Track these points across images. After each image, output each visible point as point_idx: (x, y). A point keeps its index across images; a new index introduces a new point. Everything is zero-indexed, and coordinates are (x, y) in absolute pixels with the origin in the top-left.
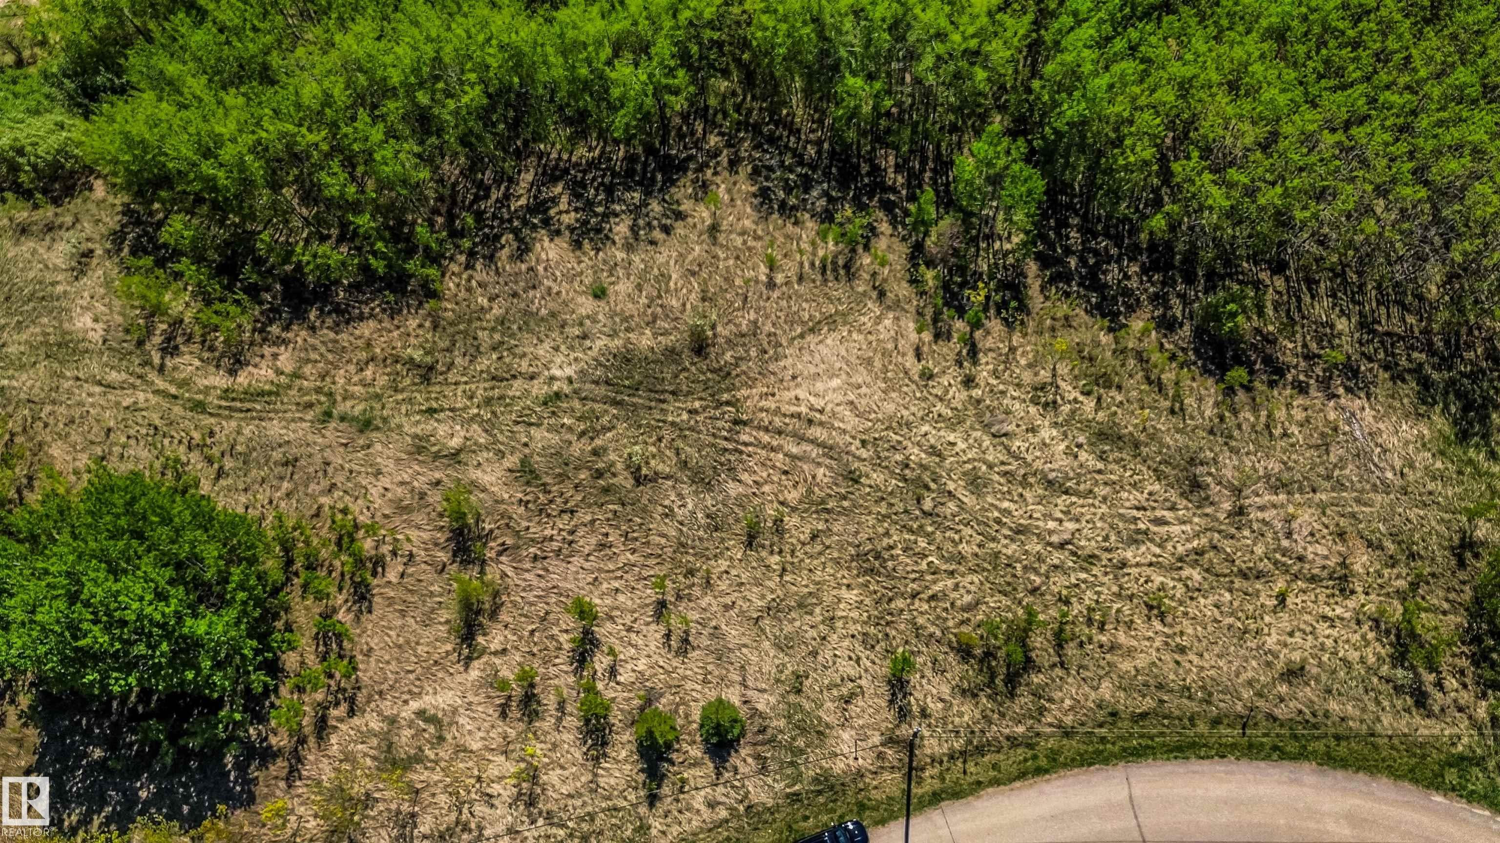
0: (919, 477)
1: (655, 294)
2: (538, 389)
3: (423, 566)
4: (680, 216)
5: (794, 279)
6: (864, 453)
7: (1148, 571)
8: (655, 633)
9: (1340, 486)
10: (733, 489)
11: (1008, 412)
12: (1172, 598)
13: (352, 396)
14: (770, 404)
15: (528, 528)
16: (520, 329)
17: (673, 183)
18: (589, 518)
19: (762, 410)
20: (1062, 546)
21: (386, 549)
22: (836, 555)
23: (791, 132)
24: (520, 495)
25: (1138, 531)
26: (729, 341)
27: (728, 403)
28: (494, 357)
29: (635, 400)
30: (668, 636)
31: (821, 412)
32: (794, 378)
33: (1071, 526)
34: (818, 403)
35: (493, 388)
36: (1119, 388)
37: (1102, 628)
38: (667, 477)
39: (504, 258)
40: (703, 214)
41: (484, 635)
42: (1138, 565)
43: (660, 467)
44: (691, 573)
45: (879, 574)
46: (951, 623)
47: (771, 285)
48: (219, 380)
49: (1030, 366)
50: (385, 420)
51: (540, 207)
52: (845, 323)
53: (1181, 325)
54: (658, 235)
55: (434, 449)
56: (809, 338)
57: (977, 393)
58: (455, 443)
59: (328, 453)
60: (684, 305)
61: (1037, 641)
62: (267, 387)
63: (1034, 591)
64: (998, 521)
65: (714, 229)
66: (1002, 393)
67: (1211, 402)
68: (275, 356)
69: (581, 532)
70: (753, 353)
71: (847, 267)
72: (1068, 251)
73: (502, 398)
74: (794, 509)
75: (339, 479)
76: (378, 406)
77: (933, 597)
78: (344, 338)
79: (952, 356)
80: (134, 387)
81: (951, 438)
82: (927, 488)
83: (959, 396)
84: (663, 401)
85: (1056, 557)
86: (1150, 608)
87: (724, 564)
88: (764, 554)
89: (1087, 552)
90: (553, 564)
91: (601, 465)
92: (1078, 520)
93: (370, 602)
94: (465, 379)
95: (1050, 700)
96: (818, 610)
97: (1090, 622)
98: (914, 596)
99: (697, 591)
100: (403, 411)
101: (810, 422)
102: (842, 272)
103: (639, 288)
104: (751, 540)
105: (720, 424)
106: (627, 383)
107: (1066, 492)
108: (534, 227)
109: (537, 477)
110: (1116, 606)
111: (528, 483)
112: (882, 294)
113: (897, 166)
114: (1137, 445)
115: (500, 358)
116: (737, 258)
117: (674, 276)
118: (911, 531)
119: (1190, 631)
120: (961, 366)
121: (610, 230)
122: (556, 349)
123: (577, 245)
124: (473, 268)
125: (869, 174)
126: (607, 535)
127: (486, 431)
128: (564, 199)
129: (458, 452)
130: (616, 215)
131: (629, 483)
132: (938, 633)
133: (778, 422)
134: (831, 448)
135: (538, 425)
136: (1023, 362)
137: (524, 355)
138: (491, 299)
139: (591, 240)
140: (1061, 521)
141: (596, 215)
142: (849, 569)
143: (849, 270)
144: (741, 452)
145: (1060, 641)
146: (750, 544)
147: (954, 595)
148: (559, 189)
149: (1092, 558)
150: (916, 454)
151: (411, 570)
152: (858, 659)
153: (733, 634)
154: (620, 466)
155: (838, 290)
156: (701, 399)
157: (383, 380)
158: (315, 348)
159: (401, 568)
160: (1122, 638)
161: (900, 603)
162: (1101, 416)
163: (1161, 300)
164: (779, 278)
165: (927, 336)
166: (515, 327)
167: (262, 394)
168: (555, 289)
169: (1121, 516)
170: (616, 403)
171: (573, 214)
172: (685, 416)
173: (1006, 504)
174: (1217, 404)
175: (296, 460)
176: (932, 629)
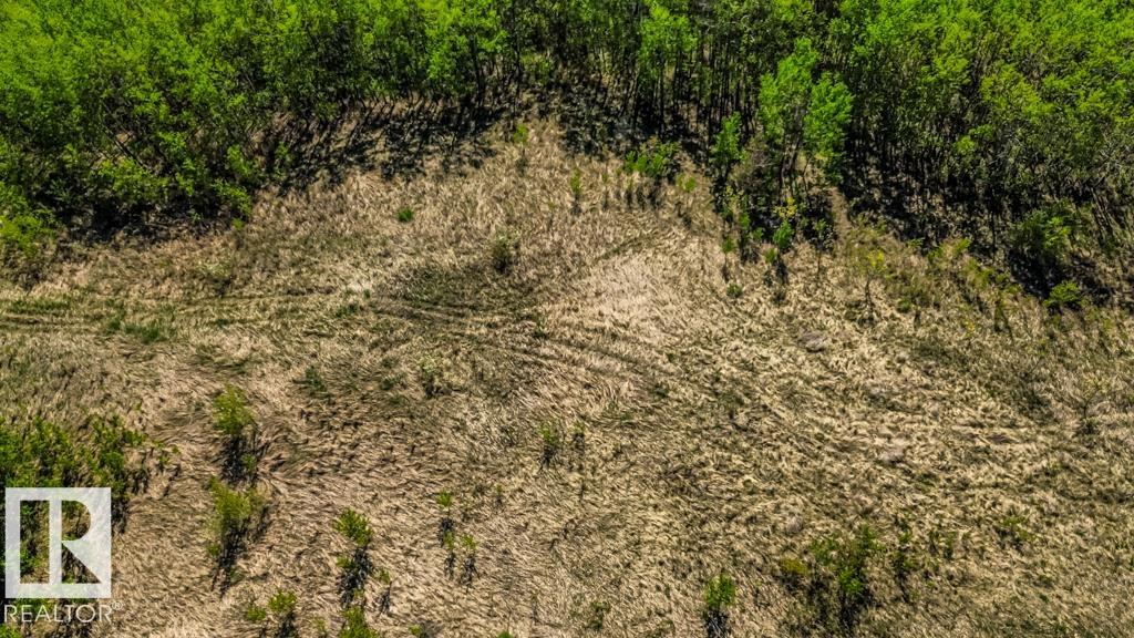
0: (732, 391)
1: (461, 217)
2: (334, 302)
3: (189, 481)
4: (490, 153)
5: (600, 206)
6: (671, 368)
7: (996, 492)
8: (436, 557)
10: (530, 402)
11: (822, 328)
12: (1026, 523)
13: (143, 309)
14: (573, 318)
15: (307, 441)
16: (322, 248)
17: (486, 128)
18: (373, 431)
19: (564, 324)
20: (893, 464)
21: (152, 463)
22: (641, 472)
23: (598, 90)
24: (302, 407)
25: (977, 450)
26: (532, 260)
27: (529, 317)
28: (293, 272)
29: (433, 314)
30: (451, 561)
31: (626, 327)
32: (598, 294)
33: (902, 443)
34: (623, 318)
35: (287, 302)
36: (937, 306)
37: (948, 556)
38: (461, 390)
39: (316, 189)
40: (513, 153)
41: (246, 557)
42: (981, 486)
43: (454, 380)
44: (481, 490)
45: (689, 493)
46: (773, 549)
47: (576, 211)
48: (13, 294)
49: (842, 284)
50: (172, 331)
51: (357, 150)
52: (650, 246)
53: (994, 250)
54: (467, 168)
55: (217, 359)
56: (614, 259)
57: (788, 310)
58: (241, 353)
59: (108, 366)
60: (489, 227)
61: (874, 570)
62: (58, 301)
63: (866, 513)
64: (820, 438)
65: (522, 165)
66: (815, 309)
67: (1037, 320)
68: (73, 272)
69: (363, 447)
70: (557, 271)
71: (652, 197)
72: (869, 184)
73: (294, 310)
74: (596, 424)
75: (115, 390)
76: (167, 318)
77: (751, 520)
78: (146, 256)
79: (759, 276)
81: (764, 353)
82: (741, 403)
83: (771, 313)
84: (462, 316)
85: (888, 477)
86: (1004, 534)
87: (517, 481)
88: (562, 471)
89: (921, 471)
90: (331, 480)
91: (391, 376)
92: (908, 437)
93: (125, 520)
94: (261, 293)
96: (621, 534)
97: (934, 549)
98: (730, 518)
99: (486, 511)
100: (193, 323)
101: (614, 336)
102: (647, 201)
103: (445, 213)
104: (549, 455)
105: (519, 337)
106: (425, 297)
107: (892, 408)
108: (350, 164)
109: (323, 388)
110: (962, 532)
111: (312, 395)
112: (687, 221)
113: (699, 117)
114: (963, 361)
115: (297, 274)
116: (544, 188)
117: (481, 203)
118: (724, 447)
119: (1053, 561)
120: (770, 285)
121: (422, 165)
122: (357, 265)
123: (388, 177)
124: (285, 196)
125: (671, 123)
126: (391, 449)
127: (274, 342)
128: (382, 142)
129: (243, 362)
130: (429, 153)
131: (420, 395)
132: (759, 561)
133: (580, 336)
134: (636, 363)
135: (329, 337)
136: (834, 281)
137: (324, 271)
138: (298, 222)
139: (401, 173)
140: (889, 438)
141: (410, 154)
142: (656, 488)
143: (654, 200)
144: (541, 365)
145: (901, 570)
146: (548, 460)
147: (775, 518)
148: (378, 134)
149: (928, 477)
150: (727, 369)
151: (176, 485)
152: (668, 590)
153: (524, 559)
154: (411, 378)
155: (643, 216)
156: (502, 313)
157: (177, 294)
158: (114, 265)
159: (165, 484)
160: (974, 569)
161: (714, 526)
162: (921, 332)
163: (968, 227)
164: (585, 206)
165: (733, 258)
166: (317, 247)
167: (52, 306)
168: (362, 213)
169: (956, 433)
170: (412, 316)
171: (388, 154)
172: (484, 330)
173: (827, 420)
174: (1043, 323)
175: (73, 370)
176: (752, 556)
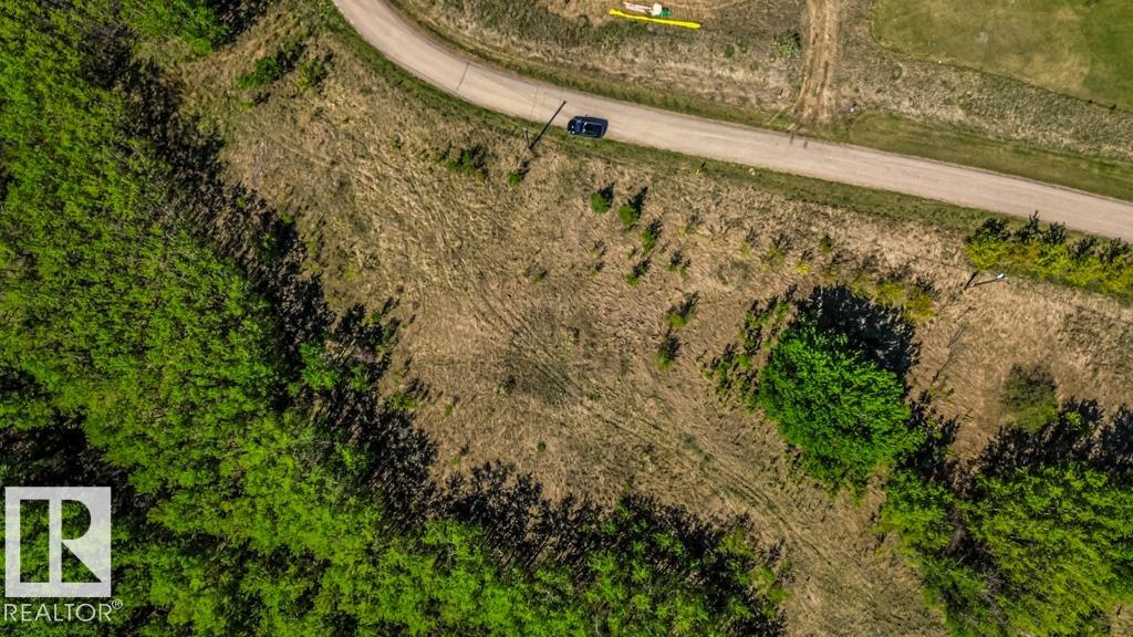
0: (453, 258)
1: (515, 429)
2: (598, 407)
3: (694, 351)
4: (476, 472)
5: (443, 396)
6: (470, 285)
7: (389, 162)
8: (606, 258)
9: (285, 151)
10: (537, 303)
11: (394, 265)
12: (388, 146)
13: (690, 461)
14: (496, 334)
15: (639, 339)
16: (591, 449)
17: (468, 498)
18: (609, 327)
19: (502, 333)
20: (416, 192)
21: (709, 370)
22: (511, 246)
24: (634, 357)
25: (380, 180)
26: (495, 379)
27: (515, 346)
28: (611, 440)
29: (557, 374)
30: (603, 253)
31: (475, 316)
32: (476, 341)
33: (406, 198)
34: (473, 321)
35: (620, 422)
36: (338, 248)
37: (425, 151)
38: (563, 325)
39: (579, 504)
40: (464, 465)
41: (682, 302)
42: (391, 167)
43: (564, 332)
45: (498, 226)
46: (483, 188)
47: (456, 399)
48: (755, 514)
50: (680, 437)
52: (435, 357)
53: (287, 263)
54: (494, 466)
55: (662, 405)
56: (456, 358)
57: (401, 283)
58: (652, 402)
59: (716, 436)
60: (505, 413)
61: (453, 161)
62: (732, 494)
63: (440, 181)
64: (434, 218)
65: (464, 451)
66: (389, 276)
67: (305, 219)
68: (721, 512)
69: (615, 323)
70: (487, 365)
71: (413, 389)
73: (618, 414)
74: (516, 277)
75: (715, 419)
76: (680, 447)
77: (482, 202)
78: (681, 501)
79: (399, 308)
80: (801, 539)
81: (426, 268)
82: (453, 251)
83: (409, 288)
84: (544, 366)
85: (421, 189)
86: (399, 147)
87: (562, 271)
88: (542, 265)
89: (407, 184)
91: (590, 348)
92: (401, 199)
93: (727, 349)
94: (631, 436)
95: (465, 134)
96: (534, 227)
97: (427, 156)
98: (490, 208)
99: (580, 265)
100: (669, 436)
101: (483, 314)
102: (418, 387)
103: (521, 438)
105: (525, 338)
106: (555, 386)
107: (396, 214)
108: (554, 515)
109: (622, 361)
110: (412, 156)
111: (628, 361)
112: (407, 363)
114: (352, 217)
115: (609, 437)
116: (463, 426)
117: (500, 434)
118: (473, 236)
119: (391, 130)
120: (398, 301)
121: (516, 486)
122: (579, 425)
123: (538, 488)
124: (598, 506)
126: (605, 315)
127: (634, 400)
128: (529, 526)
129: (652, 396)
130: (508, 494)
131: (582, 333)
132: (490, 187)
133: (498, 323)
134: (482, 296)
135: (608, 387)
137: (596, 432)
138: (597, 478)
139: (529, 486)
140: (408, 203)
142: (509, 236)
143: (415, 386)
144: (523, 318)
145: (444, 156)
146: (545, 273)
147: (474, 199)
149: (408, 180)
150: (447, 270)
152: (530, 196)
153: (575, 239)
154: (582, 344)
155: (426, 377)
156: (526, 356)
157: (672, 461)
158: (699, 504)
159: (705, 356)
160: (419, 142)
161: (498, 209)
162: (356, 239)
164: (450, 401)
165: (402, 326)
166: (593, 452)
167: (736, 492)
168: (562, 463)
169: (382, 190)
170: (567, 378)
171: (530, 512)
172: (538, 352)
173: (425, 223)
174: (304, 216)
175: (733, 443)
176: (492, 191)
